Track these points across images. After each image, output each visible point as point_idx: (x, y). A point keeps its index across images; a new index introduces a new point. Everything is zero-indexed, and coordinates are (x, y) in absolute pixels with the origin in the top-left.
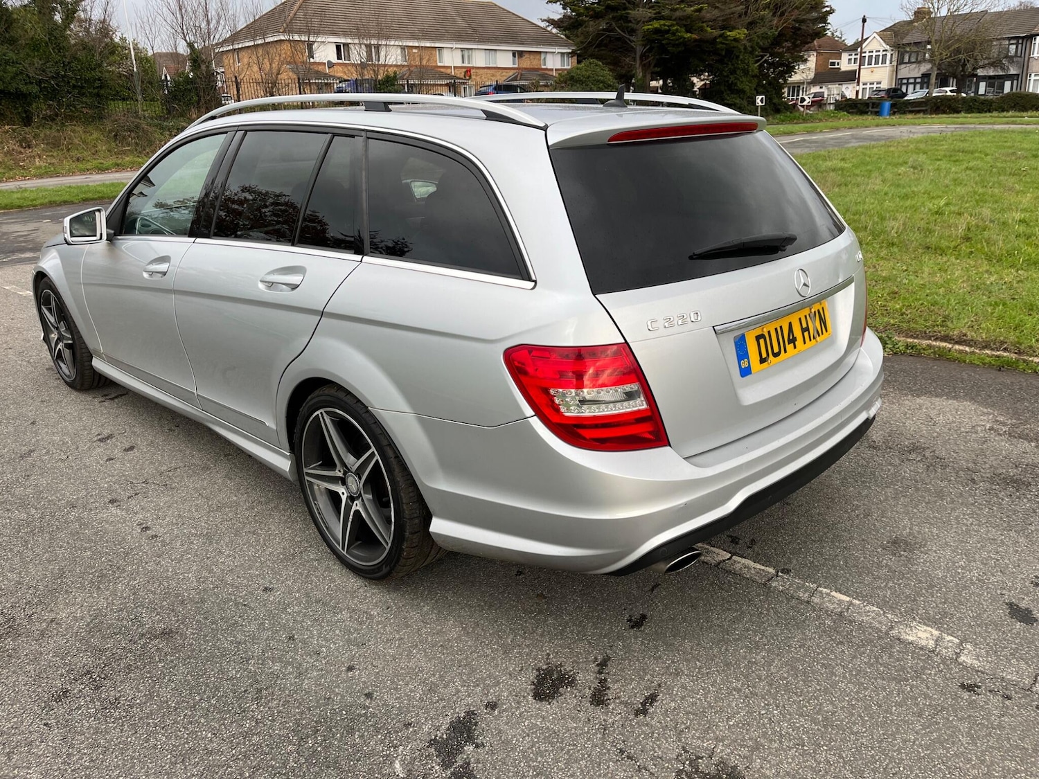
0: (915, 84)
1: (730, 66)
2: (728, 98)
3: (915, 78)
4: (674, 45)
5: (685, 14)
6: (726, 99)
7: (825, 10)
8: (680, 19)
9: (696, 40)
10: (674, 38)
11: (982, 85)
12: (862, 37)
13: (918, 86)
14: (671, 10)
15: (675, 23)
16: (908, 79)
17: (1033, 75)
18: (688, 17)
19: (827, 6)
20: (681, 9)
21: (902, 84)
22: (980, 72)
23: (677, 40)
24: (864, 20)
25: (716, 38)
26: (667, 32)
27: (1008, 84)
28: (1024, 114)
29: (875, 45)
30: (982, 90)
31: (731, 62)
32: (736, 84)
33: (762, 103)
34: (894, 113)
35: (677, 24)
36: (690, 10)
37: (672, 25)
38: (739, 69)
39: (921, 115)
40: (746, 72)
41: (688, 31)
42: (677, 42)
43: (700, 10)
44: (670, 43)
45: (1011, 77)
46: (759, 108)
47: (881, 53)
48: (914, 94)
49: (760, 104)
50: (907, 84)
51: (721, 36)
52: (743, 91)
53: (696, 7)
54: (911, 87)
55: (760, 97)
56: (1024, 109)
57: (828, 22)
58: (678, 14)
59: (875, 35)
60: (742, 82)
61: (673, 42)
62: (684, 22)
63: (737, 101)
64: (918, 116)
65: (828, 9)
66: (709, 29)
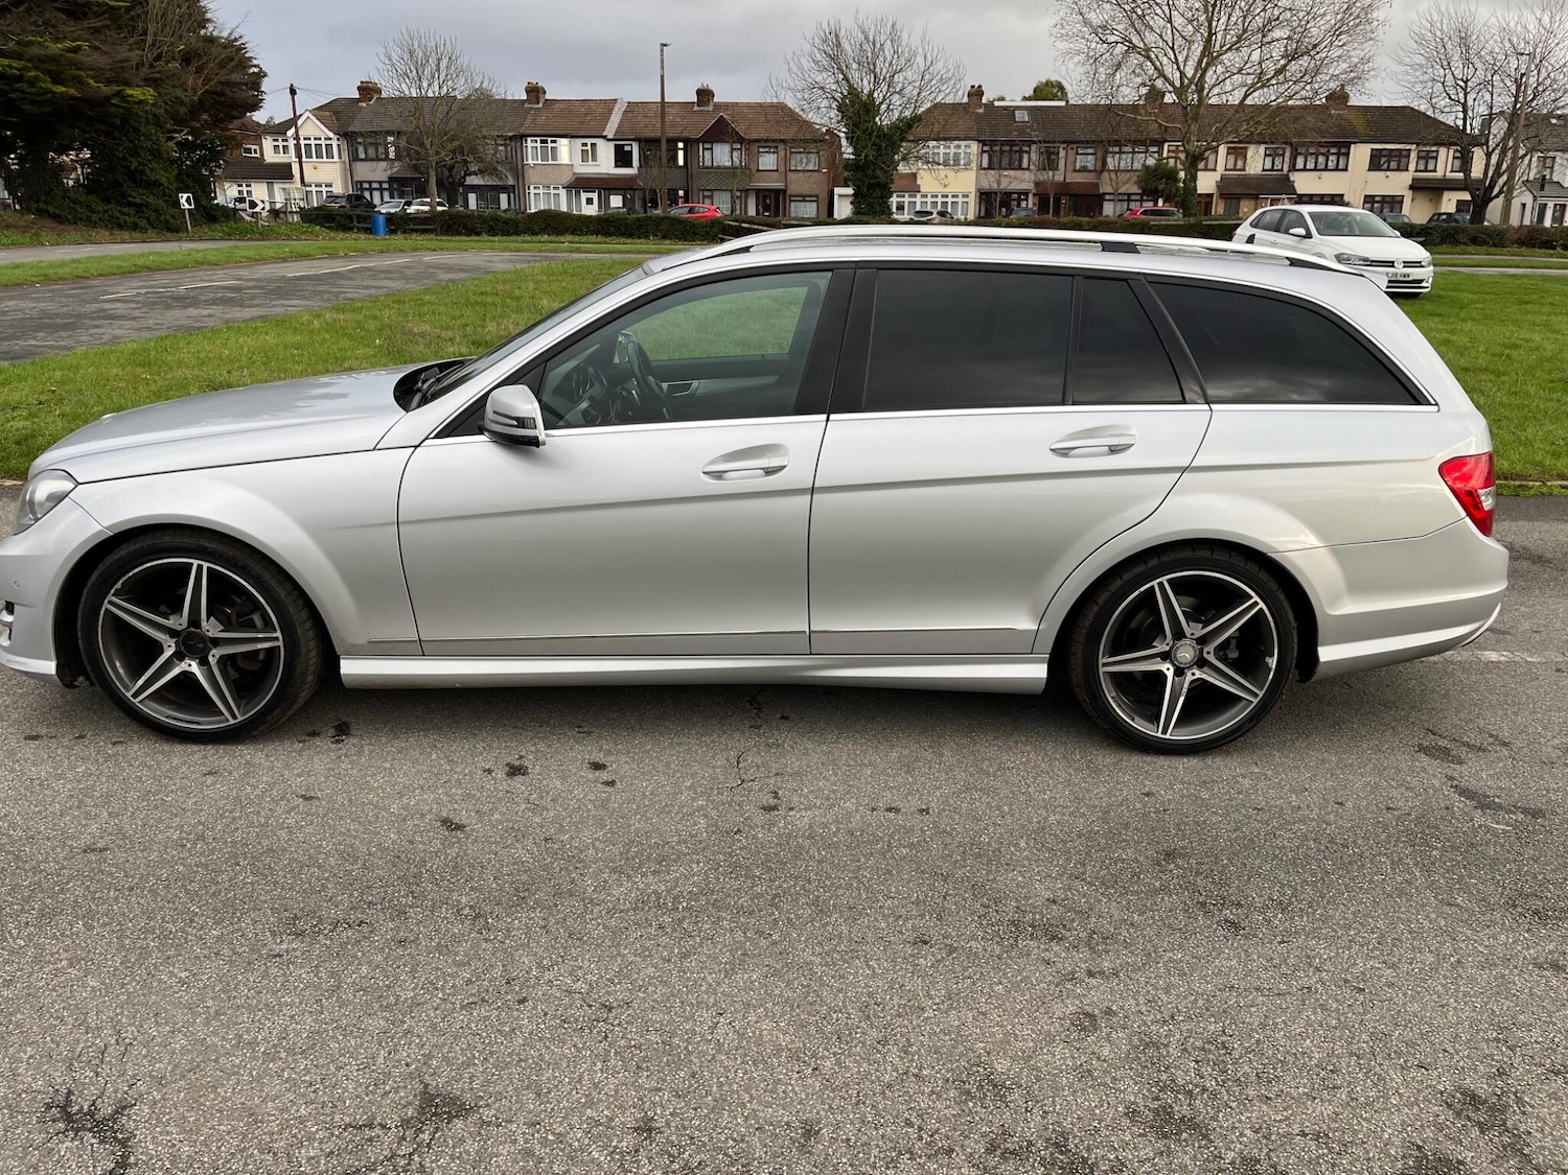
0: (381, 190)
1: (127, 144)
2: (133, 194)
3: (380, 183)
4: (32, 103)
5: (49, 52)
6: (130, 196)
7: (251, 71)
8: (39, 59)
9: (73, 98)
10: (33, 90)
11: (472, 197)
12: (295, 113)
13: (386, 195)
14: (18, 43)
15: (30, 65)
16: (370, 183)
17: (532, 187)
18: (54, 59)
19: (255, 66)
20: (39, 43)
21: (362, 190)
22: (472, 180)
23: (39, 95)
24: (293, 92)
25: (108, 99)
26: (19, 79)
27: (503, 197)
28: (562, 238)
29: (313, 130)
30: (504, 205)
31: (126, 136)
32: (142, 172)
33: (190, 205)
34: (393, 232)
35: (37, 68)
36: (56, 48)
37: (25, 69)
38: (143, 148)
39: (432, 236)
40: (156, 154)
41: (56, 82)
42: (40, 98)
43: (76, 50)
44: (24, 99)
45: (505, 189)
46: (187, 212)
47: (323, 142)
48: (388, 206)
49: (187, 206)
50: (371, 190)
51: (118, 94)
52: (157, 184)
53: (68, 44)
54: (376, 195)
55: (185, 196)
56: (559, 233)
57: (262, 89)
58: (35, 51)
59: (308, 114)
60: (152, 170)
61: (30, 97)
62: (48, 66)
63: (151, 200)
64: (427, 237)
65: (256, 70)
66: (91, 81)
